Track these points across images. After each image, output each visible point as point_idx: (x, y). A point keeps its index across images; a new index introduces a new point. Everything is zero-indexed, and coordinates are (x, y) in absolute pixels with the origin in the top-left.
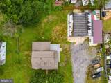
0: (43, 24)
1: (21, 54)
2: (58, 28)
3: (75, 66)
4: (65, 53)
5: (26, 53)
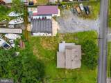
0: (41, 58)
1: (67, 77)
4: (67, 38)
5: (66, 72)
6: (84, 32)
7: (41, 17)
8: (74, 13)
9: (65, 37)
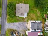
0: (36, 10)
2: (34, 16)
3: (17, 24)
6: (14, 22)
7: (36, 30)
8: (19, 32)
9: (23, 20)
